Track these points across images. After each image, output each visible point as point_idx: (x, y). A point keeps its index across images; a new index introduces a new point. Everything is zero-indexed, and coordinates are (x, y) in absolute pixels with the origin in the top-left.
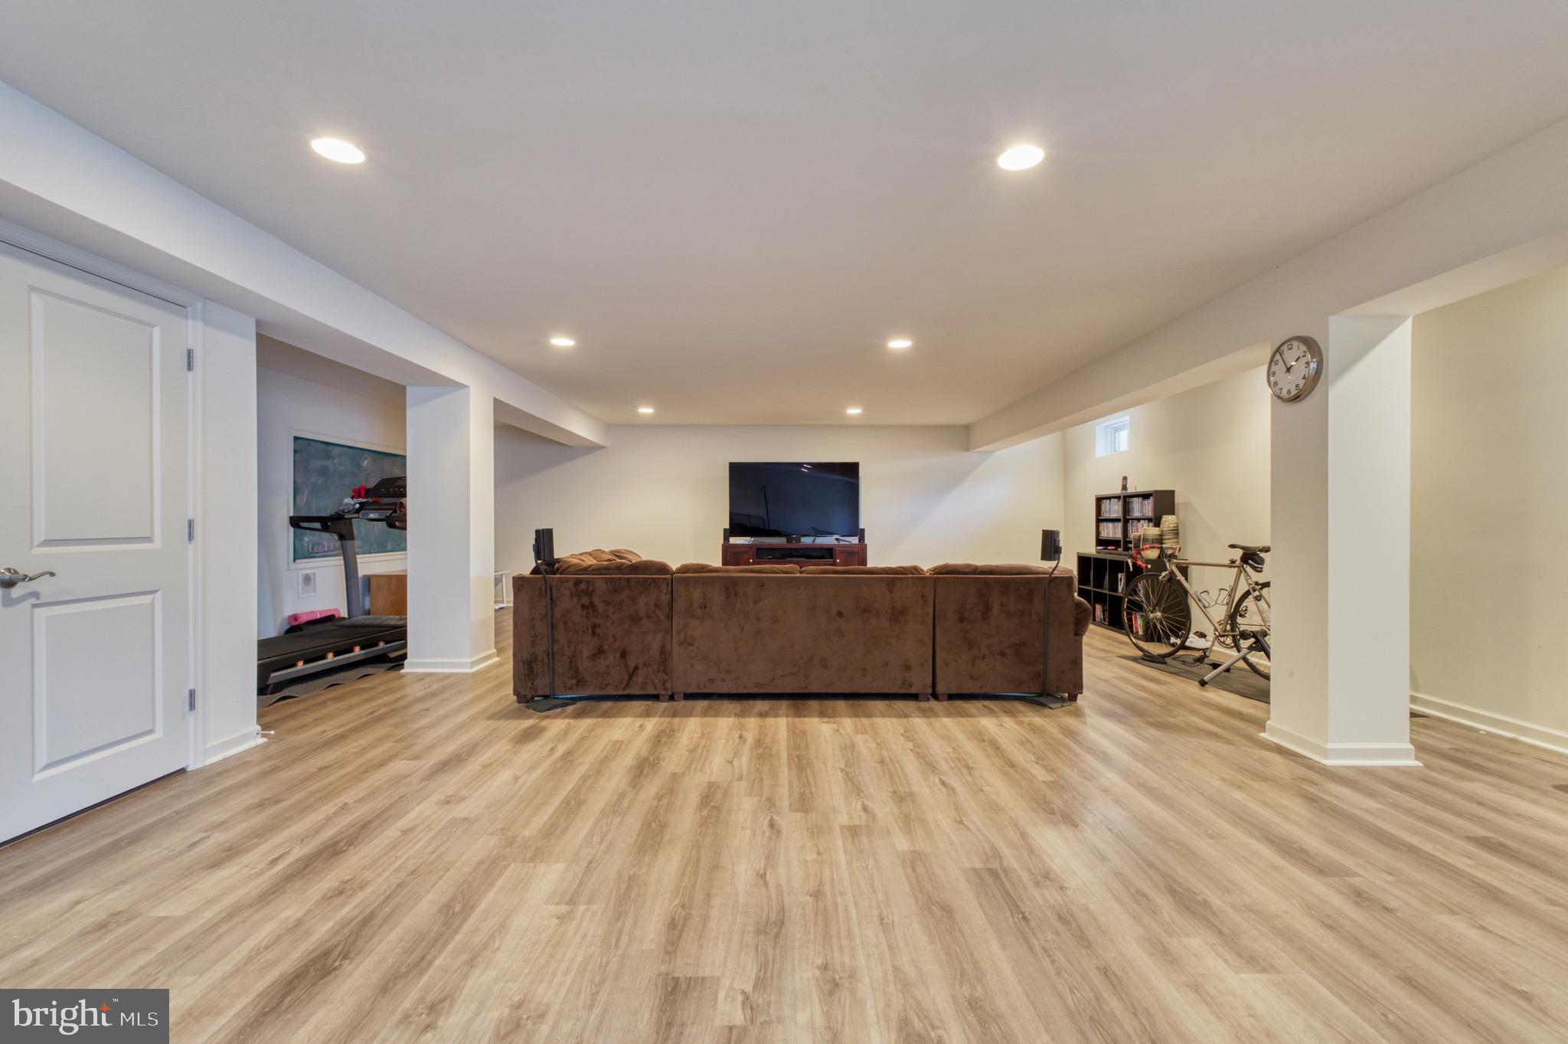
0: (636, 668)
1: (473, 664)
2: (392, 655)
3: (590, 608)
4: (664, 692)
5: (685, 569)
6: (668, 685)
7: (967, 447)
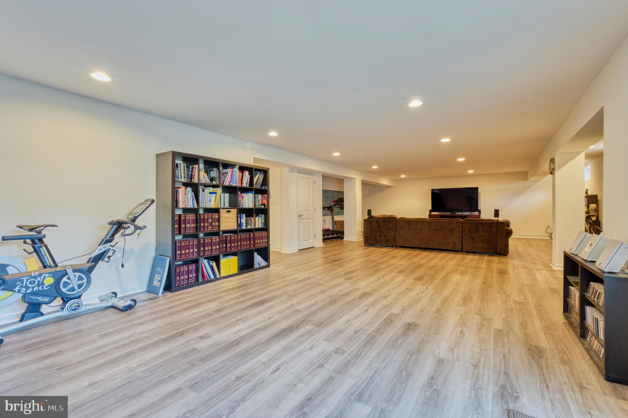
0: (389, 240)
1: (357, 239)
2: (341, 237)
3: (379, 226)
4: (394, 245)
5: (400, 218)
6: (396, 244)
7: (526, 179)
